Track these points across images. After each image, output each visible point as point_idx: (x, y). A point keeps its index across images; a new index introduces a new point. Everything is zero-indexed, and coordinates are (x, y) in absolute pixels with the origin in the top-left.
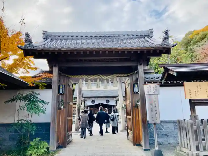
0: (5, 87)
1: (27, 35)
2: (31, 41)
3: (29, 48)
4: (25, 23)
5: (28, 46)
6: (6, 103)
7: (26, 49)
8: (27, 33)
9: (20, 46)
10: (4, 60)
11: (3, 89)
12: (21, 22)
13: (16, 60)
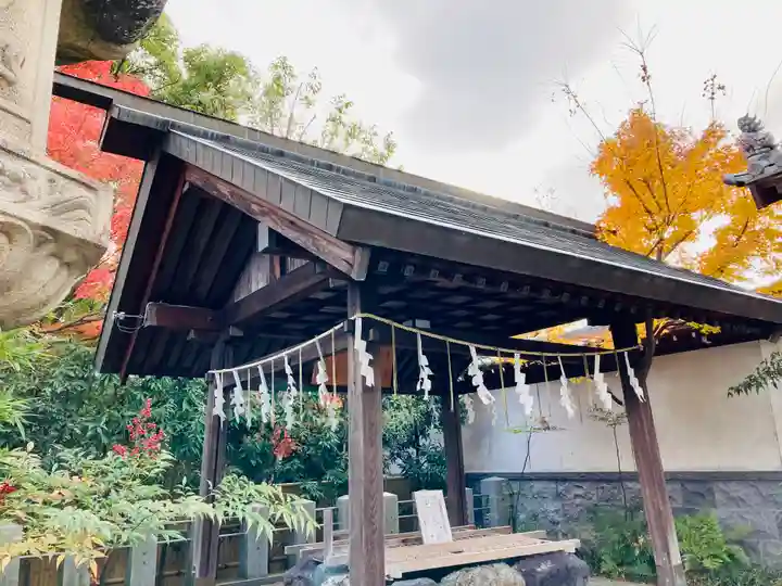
0: (711, 336)
1: (749, 126)
2: (771, 139)
3: (770, 171)
4: (723, 88)
5: (765, 163)
6: (735, 395)
7: (760, 177)
8: (746, 117)
9: (730, 176)
10: (681, 244)
11: (705, 346)
12: (709, 88)
13: (721, 234)
